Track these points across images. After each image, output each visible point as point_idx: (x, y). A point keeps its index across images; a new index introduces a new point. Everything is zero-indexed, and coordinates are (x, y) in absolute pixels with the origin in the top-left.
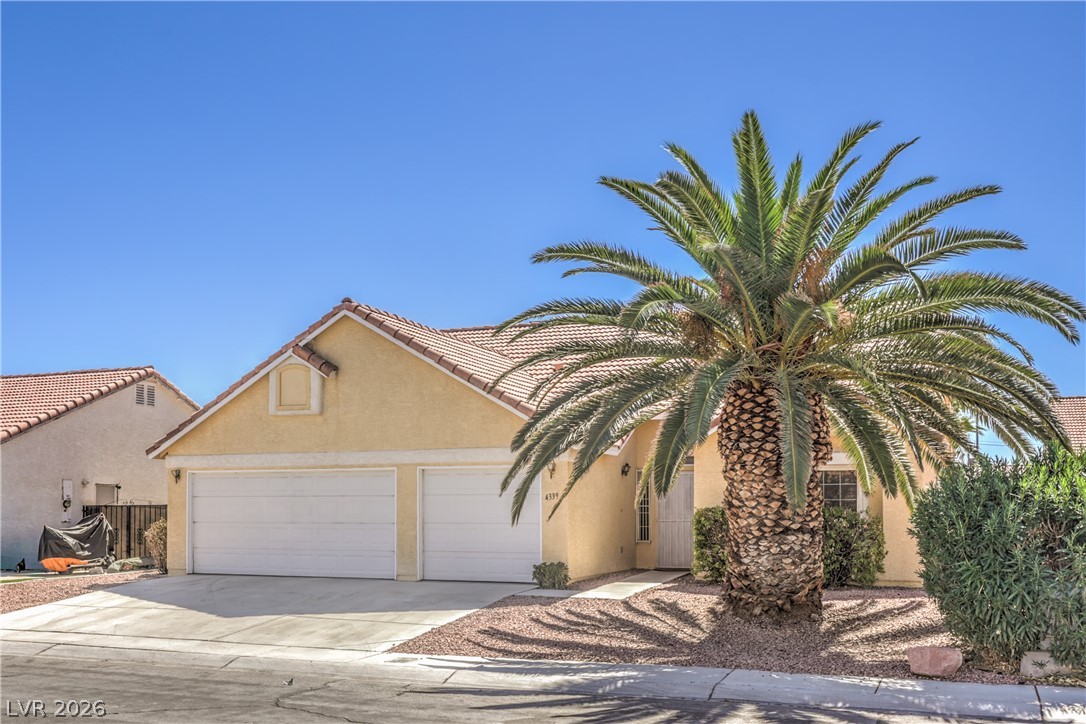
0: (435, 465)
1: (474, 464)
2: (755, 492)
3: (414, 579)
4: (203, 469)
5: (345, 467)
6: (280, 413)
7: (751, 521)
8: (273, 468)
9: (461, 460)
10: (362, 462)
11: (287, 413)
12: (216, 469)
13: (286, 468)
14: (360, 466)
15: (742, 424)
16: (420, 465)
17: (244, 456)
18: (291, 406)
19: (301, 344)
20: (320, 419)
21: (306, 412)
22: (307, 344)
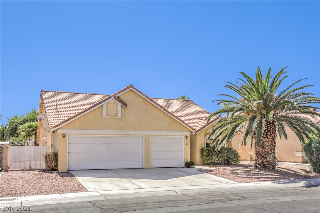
0: (156, 135)
1: (166, 135)
2: (270, 144)
3: (150, 168)
4: (75, 134)
5: (128, 135)
6: (107, 117)
7: (269, 150)
8: (103, 135)
9: (163, 134)
10: (134, 134)
11: (110, 117)
12: (80, 134)
13: (107, 135)
14: (133, 135)
15: (269, 129)
16: (151, 135)
17: (92, 130)
18: (111, 115)
19: (117, 96)
20: (119, 120)
21: (117, 117)
22: (119, 96)
